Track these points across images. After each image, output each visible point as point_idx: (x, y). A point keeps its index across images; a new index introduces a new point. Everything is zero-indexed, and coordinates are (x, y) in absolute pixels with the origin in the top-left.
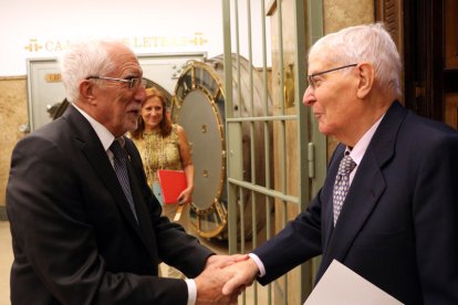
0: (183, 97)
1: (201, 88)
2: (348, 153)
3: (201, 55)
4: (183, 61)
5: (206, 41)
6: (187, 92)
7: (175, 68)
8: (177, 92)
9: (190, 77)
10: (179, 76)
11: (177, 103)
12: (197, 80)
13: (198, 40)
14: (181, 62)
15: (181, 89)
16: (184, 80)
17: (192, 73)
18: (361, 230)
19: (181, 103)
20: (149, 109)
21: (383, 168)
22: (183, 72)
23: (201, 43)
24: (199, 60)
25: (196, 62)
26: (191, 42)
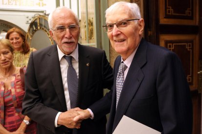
0: (33, 33)
1: (43, 29)
2: (123, 62)
3: (43, 12)
4: (33, 14)
5: (45, 5)
6: (35, 31)
7: (28, 18)
8: (29, 30)
9: (37, 23)
10: (30, 22)
11: (29, 36)
12: (41, 25)
13: (41, 4)
14: (31, 15)
15: (31, 29)
16: (33, 24)
17: (38, 21)
18: (133, 98)
19: (32, 36)
20: (12, 39)
21: (141, 68)
22: (32, 20)
23: (43, 6)
24: (41, 14)
25: (40, 15)
26: (37, 4)
